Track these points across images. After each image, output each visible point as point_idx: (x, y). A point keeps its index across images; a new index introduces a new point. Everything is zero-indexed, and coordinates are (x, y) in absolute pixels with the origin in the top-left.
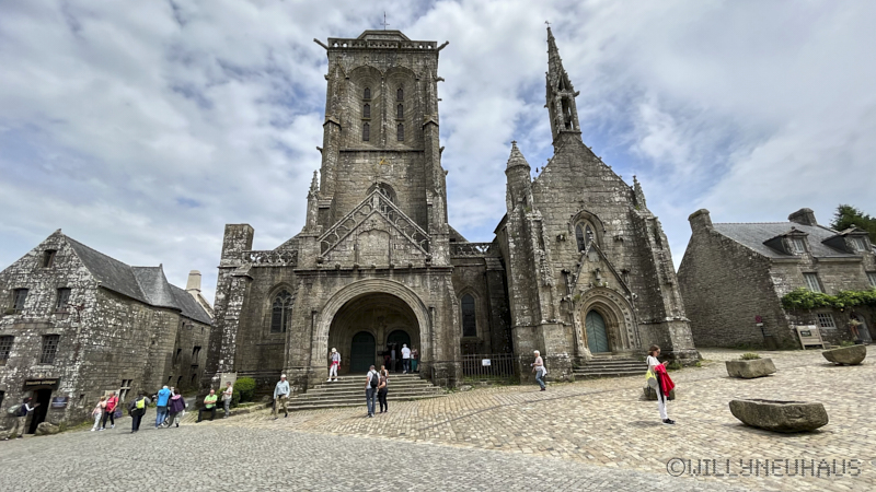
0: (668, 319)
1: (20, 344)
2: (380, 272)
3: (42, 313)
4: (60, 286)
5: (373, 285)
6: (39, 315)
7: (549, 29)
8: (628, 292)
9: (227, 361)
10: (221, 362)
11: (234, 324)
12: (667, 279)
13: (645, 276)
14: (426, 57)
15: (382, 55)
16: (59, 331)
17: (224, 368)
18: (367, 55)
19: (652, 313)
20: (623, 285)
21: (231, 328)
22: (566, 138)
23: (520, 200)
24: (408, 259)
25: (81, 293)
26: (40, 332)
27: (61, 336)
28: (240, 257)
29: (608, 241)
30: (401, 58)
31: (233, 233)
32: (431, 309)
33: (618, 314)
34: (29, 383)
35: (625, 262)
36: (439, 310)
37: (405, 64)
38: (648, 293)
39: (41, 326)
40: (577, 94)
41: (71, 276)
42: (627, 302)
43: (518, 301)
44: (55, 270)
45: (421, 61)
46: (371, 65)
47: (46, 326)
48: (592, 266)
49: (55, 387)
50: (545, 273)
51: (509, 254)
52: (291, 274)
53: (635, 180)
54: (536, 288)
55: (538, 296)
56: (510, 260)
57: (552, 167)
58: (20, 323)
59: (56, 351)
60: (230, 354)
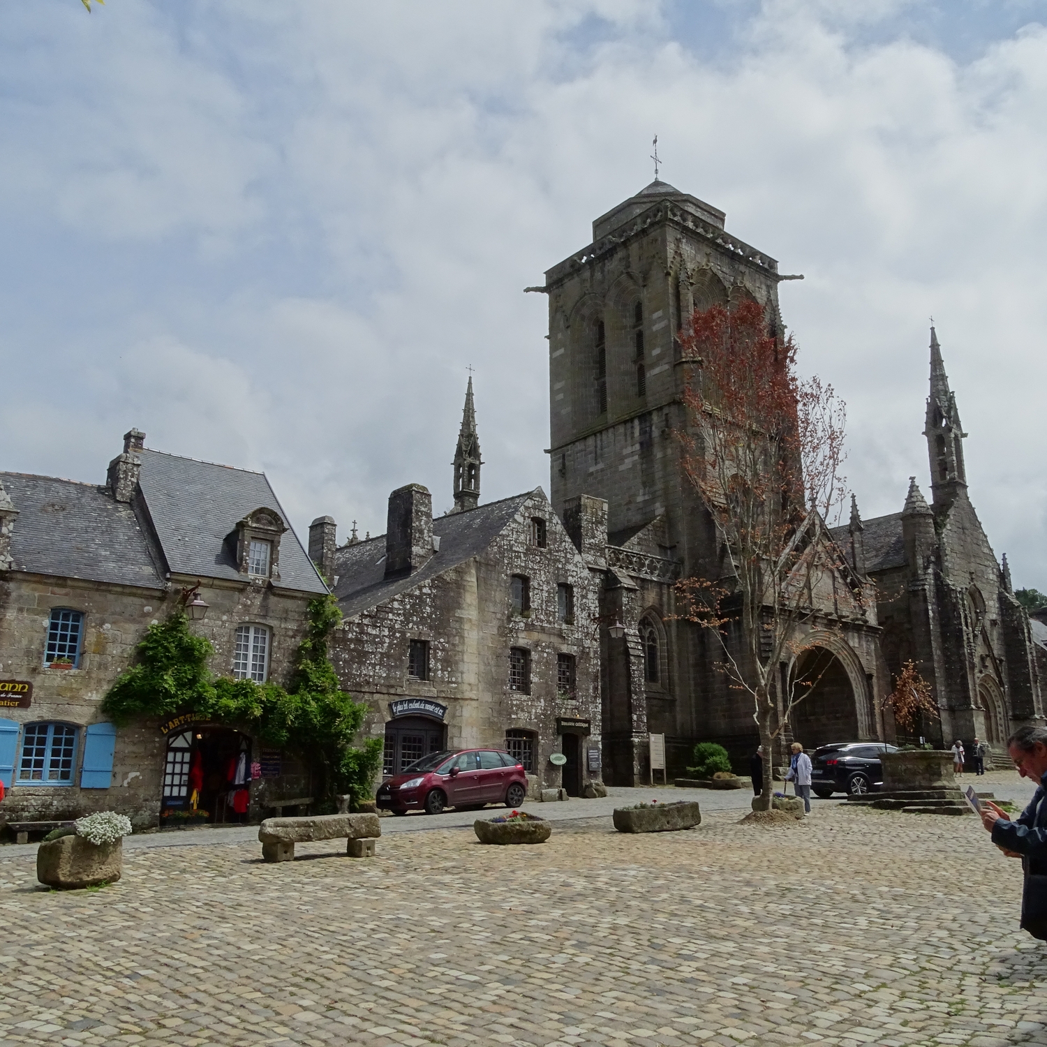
0: (1037, 716)
1: (538, 662)
2: (830, 623)
3: (551, 618)
4: (562, 580)
5: (822, 637)
6: (549, 622)
7: (933, 329)
8: (1002, 684)
9: (639, 717)
10: (635, 717)
11: (640, 663)
12: (1035, 676)
13: (1010, 668)
14: (769, 283)
15: (724, 258)
16: (573, 650)
17: (639, 727)
18: (709, 251)
19: (1014, 709)
20: (999, 675)
21: (638, 669)
22: (960, 491)
23: (933, 559)
24: (848, 610)
25: (584, 597)
26: (555, 649)
27: (577, 659)
28: (603, 555)
29: (988, 624)
30: (743, 274)
31: (592, 513)
32: (870, 677)
33: (991, 708)
34: (563, 723)
35: (997, 649)
36: (874, 680)
37: (748, 285)
38: (1011, 687)
39: (555, 640)
40: (965, 435)
41: (569, 567)
42: (1002, 695)
43: (938, 681)
44: (551, 554)
45: (764, 287)
46: (715, 270)
47: (560, 640)
48: (980, 650)
49: (587, 732)
50: (971, 654)
51: (929, 624)
52: (661, 595)
53: (1004, 559)
54: (963, 668)
55: (964, 678)
56: (929, 630)
57: (951, 525)
58: (532, 630)
59: (575, 680)
60: (642, 706)
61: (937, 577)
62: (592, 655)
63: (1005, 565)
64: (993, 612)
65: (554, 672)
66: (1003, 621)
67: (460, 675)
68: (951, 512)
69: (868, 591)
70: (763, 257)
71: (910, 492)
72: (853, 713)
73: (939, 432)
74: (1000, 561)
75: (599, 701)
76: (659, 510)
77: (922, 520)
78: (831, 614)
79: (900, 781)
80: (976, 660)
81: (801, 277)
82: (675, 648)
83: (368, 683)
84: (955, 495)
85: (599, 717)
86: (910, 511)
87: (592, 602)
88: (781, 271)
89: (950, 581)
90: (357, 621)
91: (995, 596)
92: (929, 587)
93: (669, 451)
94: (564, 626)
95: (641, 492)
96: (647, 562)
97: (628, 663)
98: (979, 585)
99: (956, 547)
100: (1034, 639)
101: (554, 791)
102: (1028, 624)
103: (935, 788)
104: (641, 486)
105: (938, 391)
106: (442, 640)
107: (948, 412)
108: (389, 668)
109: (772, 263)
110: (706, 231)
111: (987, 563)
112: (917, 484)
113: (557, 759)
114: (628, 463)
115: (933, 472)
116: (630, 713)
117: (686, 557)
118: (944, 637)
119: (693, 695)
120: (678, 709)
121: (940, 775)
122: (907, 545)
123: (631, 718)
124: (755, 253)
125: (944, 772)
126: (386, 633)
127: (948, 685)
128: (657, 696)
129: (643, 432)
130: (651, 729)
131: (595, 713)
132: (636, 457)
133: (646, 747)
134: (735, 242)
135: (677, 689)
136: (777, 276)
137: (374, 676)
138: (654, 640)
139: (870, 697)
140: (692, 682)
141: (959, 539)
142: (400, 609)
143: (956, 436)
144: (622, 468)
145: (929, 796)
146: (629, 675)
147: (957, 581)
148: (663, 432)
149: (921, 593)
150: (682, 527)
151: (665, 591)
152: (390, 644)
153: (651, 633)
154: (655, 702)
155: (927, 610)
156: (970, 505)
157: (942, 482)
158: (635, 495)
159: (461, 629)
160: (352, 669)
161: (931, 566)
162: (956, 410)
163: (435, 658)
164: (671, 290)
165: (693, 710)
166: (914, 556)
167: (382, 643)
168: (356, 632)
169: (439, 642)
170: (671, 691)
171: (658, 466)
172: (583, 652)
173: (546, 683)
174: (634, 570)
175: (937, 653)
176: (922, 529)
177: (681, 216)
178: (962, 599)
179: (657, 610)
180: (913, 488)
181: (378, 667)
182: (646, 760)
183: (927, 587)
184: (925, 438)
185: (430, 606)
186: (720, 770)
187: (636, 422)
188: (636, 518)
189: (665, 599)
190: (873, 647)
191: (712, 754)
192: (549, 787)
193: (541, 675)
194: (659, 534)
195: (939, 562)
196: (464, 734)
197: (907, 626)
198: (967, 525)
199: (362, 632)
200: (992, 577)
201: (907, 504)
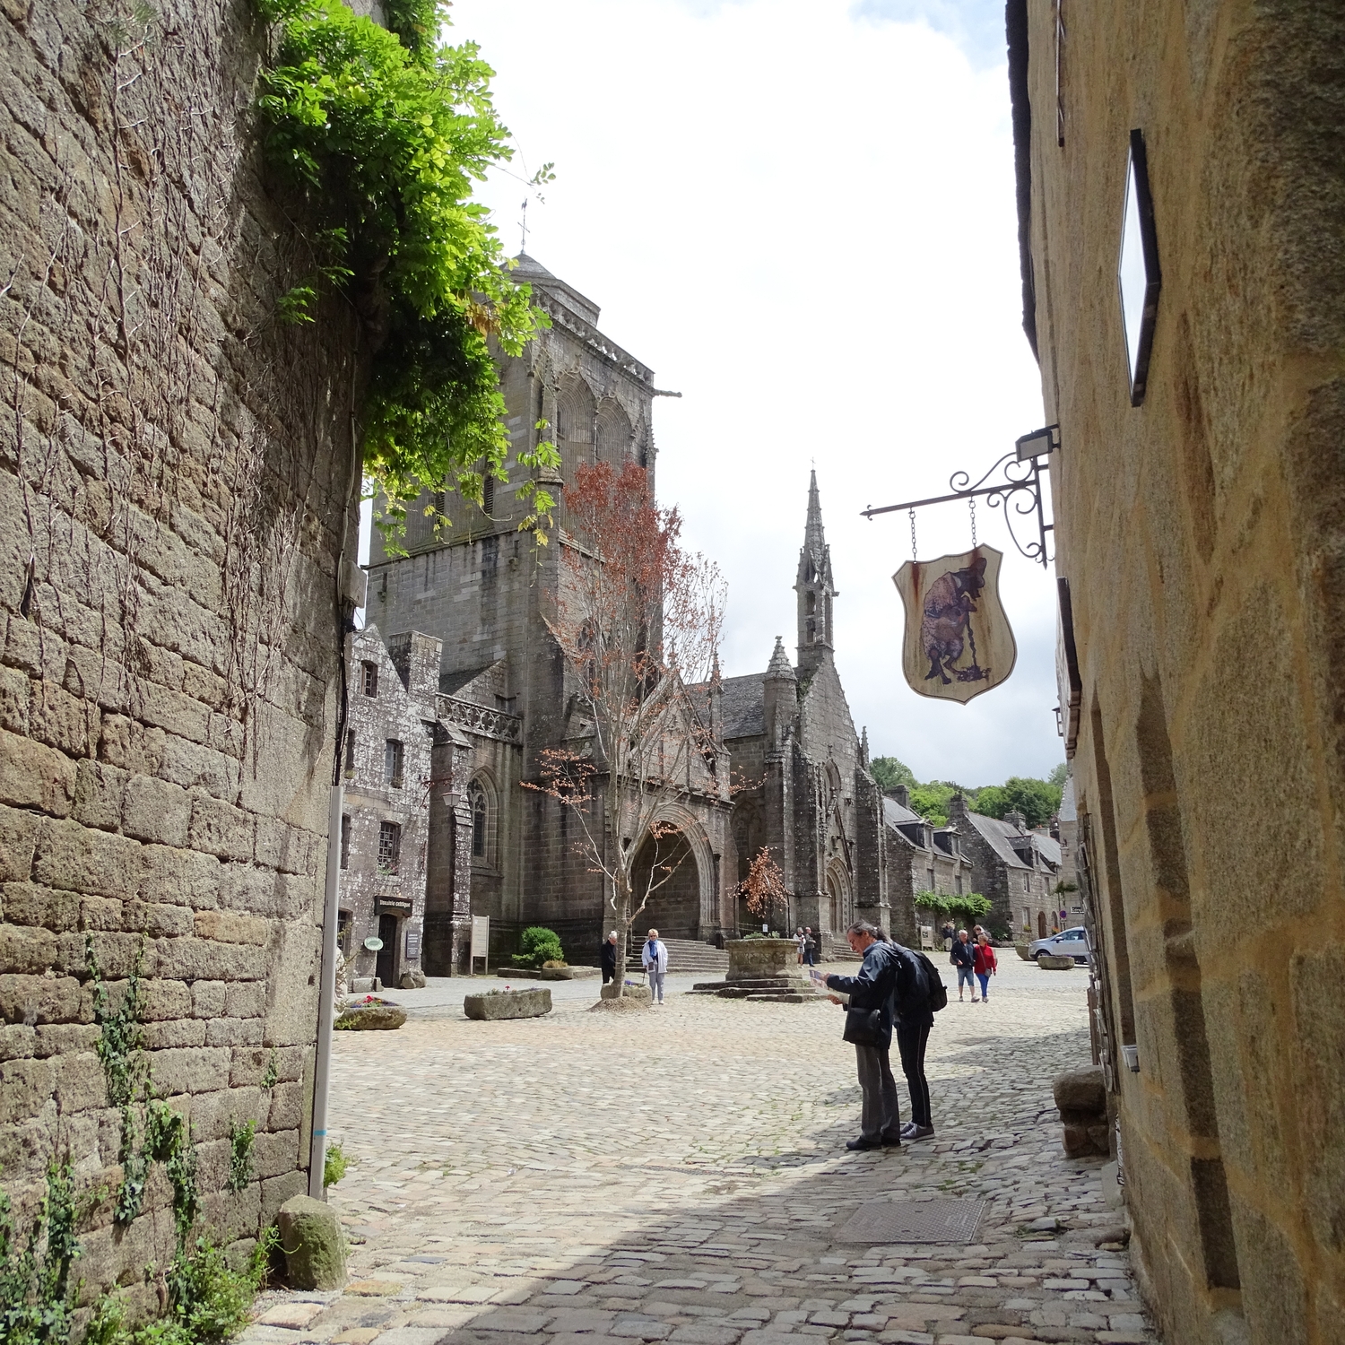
0: (881, 904)
1: (358, 831)
2: (681, 796)
3: (376, 780)
4: (391, 736)
5: (671, 811)
6: (374, 784)
7: (813, 472)
8: (850, 868)
9: (462, 896)
10: (457, 896)
11: (467, 834)
12: (884, 860)
13: (859, 851)
14: (643, 397)
15: (595, 362)
16: (399, 818)
17: (461, 906)
18: (579, 352)
19: (860, 895)
20: (848, 859)
21: (464, 839)
22: (825, 655)
23: (792, 729)
24: (701, 782)
25: (415, 756)
26: (378, 816)
27: (403, 828)
28: (432, 704)
29: (841, 803)
30: (616, 383)
31: (423, 654)
32: (717, 857)
33: (837, 892)
34: (383, 903)
35: (849, 832)
36: (721, 861)
37: (621, 397)
38: (859, 872)
39: (380, 805)
40: (836, 594)
41: (401, 721)
42: (849, 880)
43: (786, 863)
44: (381, 704)
45: (637, 401)
46: (584, 376)
47: (385, 806)
48: (832, 831)
49: (408, 913)
50: (822, 835)
51: (782, 801)
52: (495, 755)
53: (864, 733)
54: (813, 851)
55: (813, 861)
56: (781, 808)
57: (814, 692)
58: (354, 793)
59: (398, 853)
60: (464, 884)
61: (795, 749)
62: (419, 824)
63: (864, 739)
64: (848, 790)
65: (375, 843)
66: (857, 801)
68: (815, 678)
69: (722, 762)
70: (639, 365)
71: (775, 653)
72: (695, 898)
73: (810, 588)
74: (860, 735)
75: (424, 877)
76: (499, 653)
77: (784, 685)
78: (682, 786)
79: (746, 969)
80: (827, 842)
81: (679, 395)
82: (506, 817)
84: (821, 659)
85: (423, 896)
86: (773, 674)
87: (425, 763)
88: (657, 385)
89: (807, 755)
91: (852, 773)
92: (786, 761)
93: (516, 586)
94: (391, 790)
95: (479, 629)
96: (482, 715)
97: (453, 833)
98: (837, 760)
99: (817, 717)
100: (886, 820)
101: (368, 981)
102: (881, 805)
103: (778, 977)
104: (479, 622)
105: (813, 543)
107: (822, 566)
109: (648, 374)
110: (578, 329)
111: (847, 736)
112: (783, 644)
113: (372, 943)
114: (466, 593)
115: (800, 632)
116: (452, 891)
117: (527, 712)
118: (796, 815)
119: (522, 873)
120: (505, 887)
121: (784, 963)
122: (766, 713)
123: (452, 898)
124: (630, 360)
125: (788, 960)
127: (797, 869)
128: (481, 871)
129: (486, 559)
130: (476, 910)
131: (418, 891)
132: (476, 588)
133: (467, 932)
134: (610, 344)
135: (505, 865)
136: (653, 390)
138: (483, 807)
139: (716, 879)
140: (523, 857)
141: (821, 708)
143: (827, 595)
144: (457, 598)
145: (772, 985)
146: (454, 848)
147: (814, 756)
148: (511, 562)
149: (777, 766)
150: (525, 675)
151: (500, 751)
153: (480, 798)
154: (479, 879)
155: (781, 786)
156: (835, 671)
157: (807, 644)
158: (471, 633)
161: (790, 736)
162: (830, 565)
164: (533, 395)
165: (522, 889)
166: (773, 725)
170: (498, 867)
171: (501, 602)
172: (409, 820)
173: (366, 855)
174: (466, 724)
175: (788, 833)
176: (784, 696)
177: (551, 307)
178: (819, 776)
179: (490, 771)
180: (779, 649)
182: (466, 946)
183: (783, 760)
184: (795, 593)
186: (550, 958)
187: (480, 546)
188: (470, 661)
189: (499, 758)
190: (723, 824)
191: (543, 941)
192: (361, 975)
193: (361, 846)
194: (497, 681)
195: (798, 733)
197: (760, 802)
198: (831, 694)
200: (850, 751)
201: (771, 666)
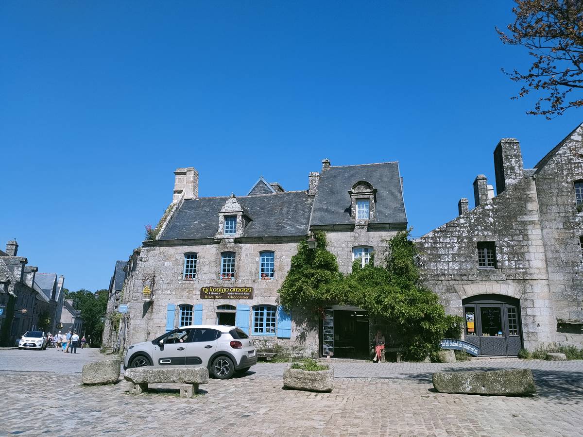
67: (527, 262)
83: (444, 274)
90: (431, 236)
106: (506, 239)
108: (461, 263)
126: (456, 241)
137: (448, 269)
142: (466, 223)
152: (460, 248)
159: (524, 229)
160: (430, 266)
163: (502, 253)
167: (453, 247)
168: (430, 243)
169: (504, 241)
181: (451, 264)
185: (492, 218)
196: (536, 305)
199: (435, 242)
